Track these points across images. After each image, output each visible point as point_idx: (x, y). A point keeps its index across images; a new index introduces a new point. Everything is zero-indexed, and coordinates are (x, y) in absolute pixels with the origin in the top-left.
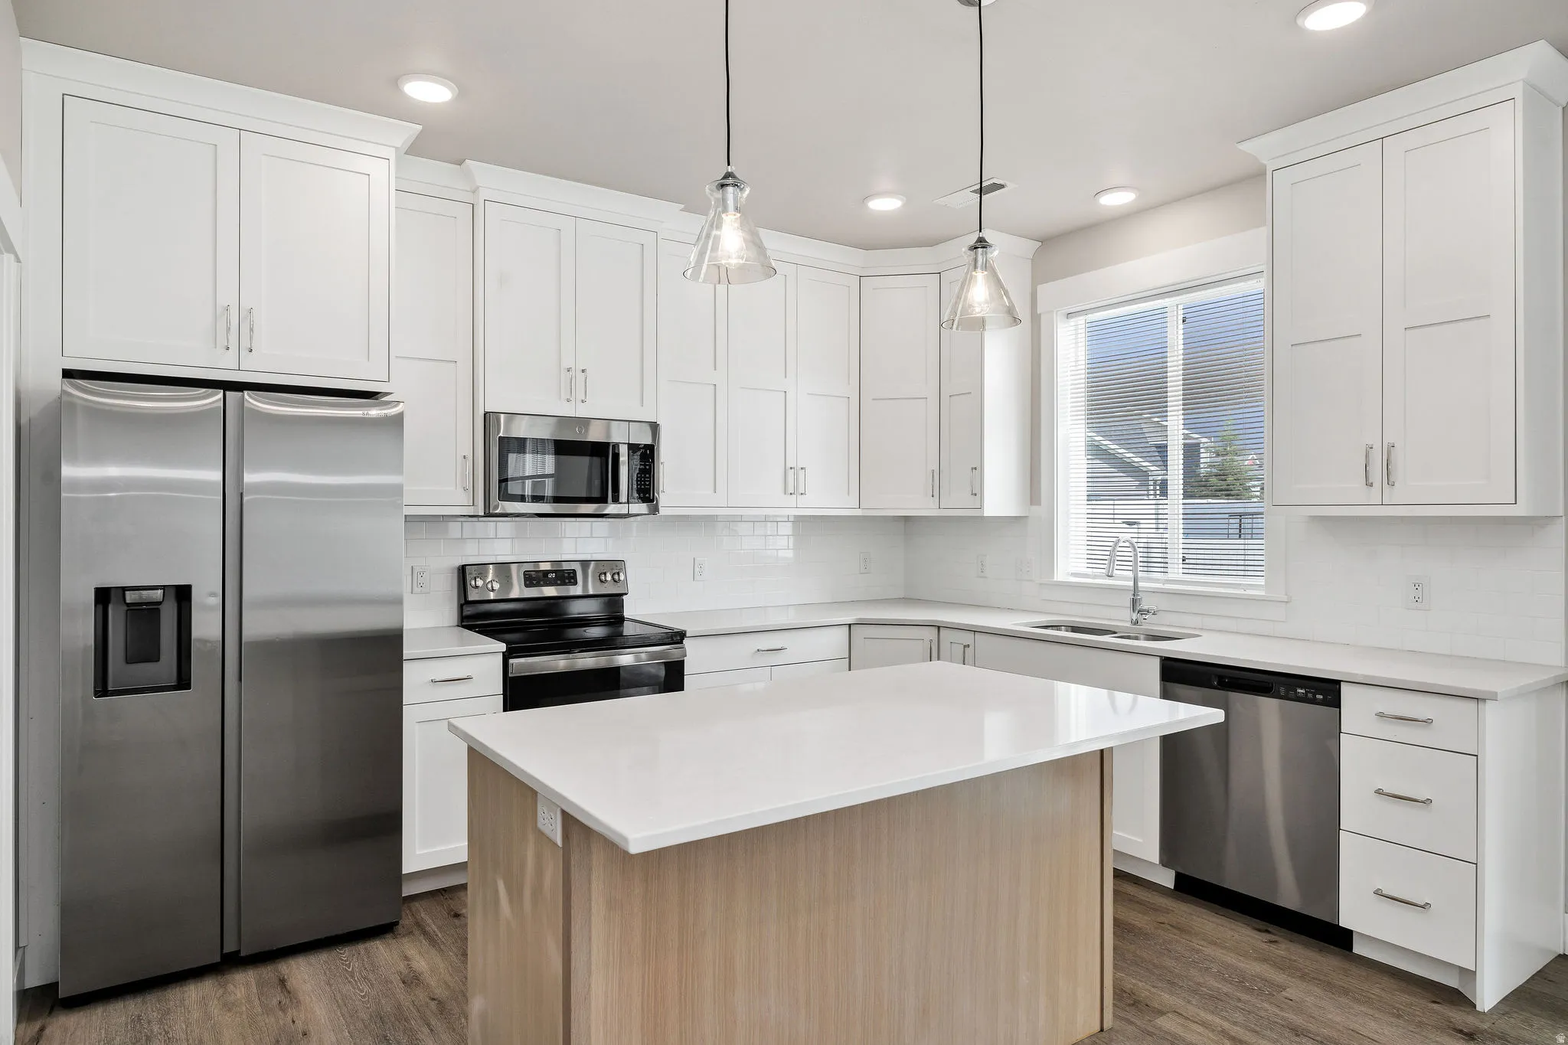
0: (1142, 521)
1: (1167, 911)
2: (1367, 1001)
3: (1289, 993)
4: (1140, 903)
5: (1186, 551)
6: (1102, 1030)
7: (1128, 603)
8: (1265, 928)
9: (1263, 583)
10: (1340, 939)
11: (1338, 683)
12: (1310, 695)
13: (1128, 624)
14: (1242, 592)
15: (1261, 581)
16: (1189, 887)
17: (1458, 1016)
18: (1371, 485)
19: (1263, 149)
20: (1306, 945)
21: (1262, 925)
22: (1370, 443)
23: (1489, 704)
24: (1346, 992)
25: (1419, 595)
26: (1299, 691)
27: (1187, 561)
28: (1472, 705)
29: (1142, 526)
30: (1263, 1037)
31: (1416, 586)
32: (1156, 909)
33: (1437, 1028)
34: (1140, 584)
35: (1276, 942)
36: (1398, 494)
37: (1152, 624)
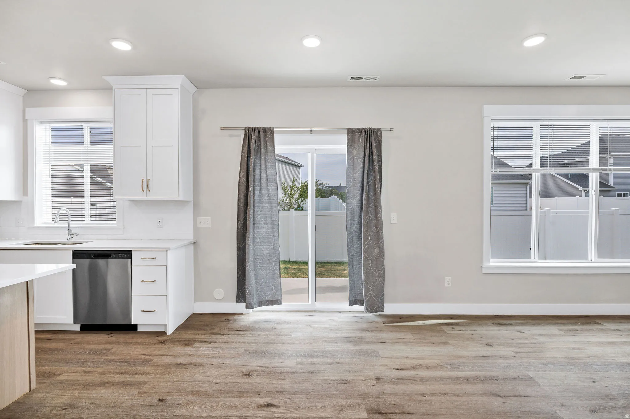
0: (97, 204)
1: (74, 339)
2: (138, 344)
3: (112, 350)
4: (64, 339)
5: (91, 213)
6: (30, 391)
7: (66, 232)
8: (110, 333)
9: (116, 222)
10: (133, 328)
11: (131, 251)
12: (123, 256)
13: (66, 240)
14: (110, 226)
15: (115, 222)
16: (85, 328)
17: (162, 338)
18: (144, 191)
19: (111, 80)
20: (123, 334)
21: (109, 332)
22: (143, 178)
23: (169, 251)
24: (131, 343)
25: (160, 223)
26: (119, 255)
27: (92, 216)
28: (165, 252)
29: (97, 206)
30: (98, 367)
31: (160, 221)
32: (70, 340)
33: (154, 344)
34: (71, 225)
35: (113, 336)
36: (151, 194)
37: (75, 239)
